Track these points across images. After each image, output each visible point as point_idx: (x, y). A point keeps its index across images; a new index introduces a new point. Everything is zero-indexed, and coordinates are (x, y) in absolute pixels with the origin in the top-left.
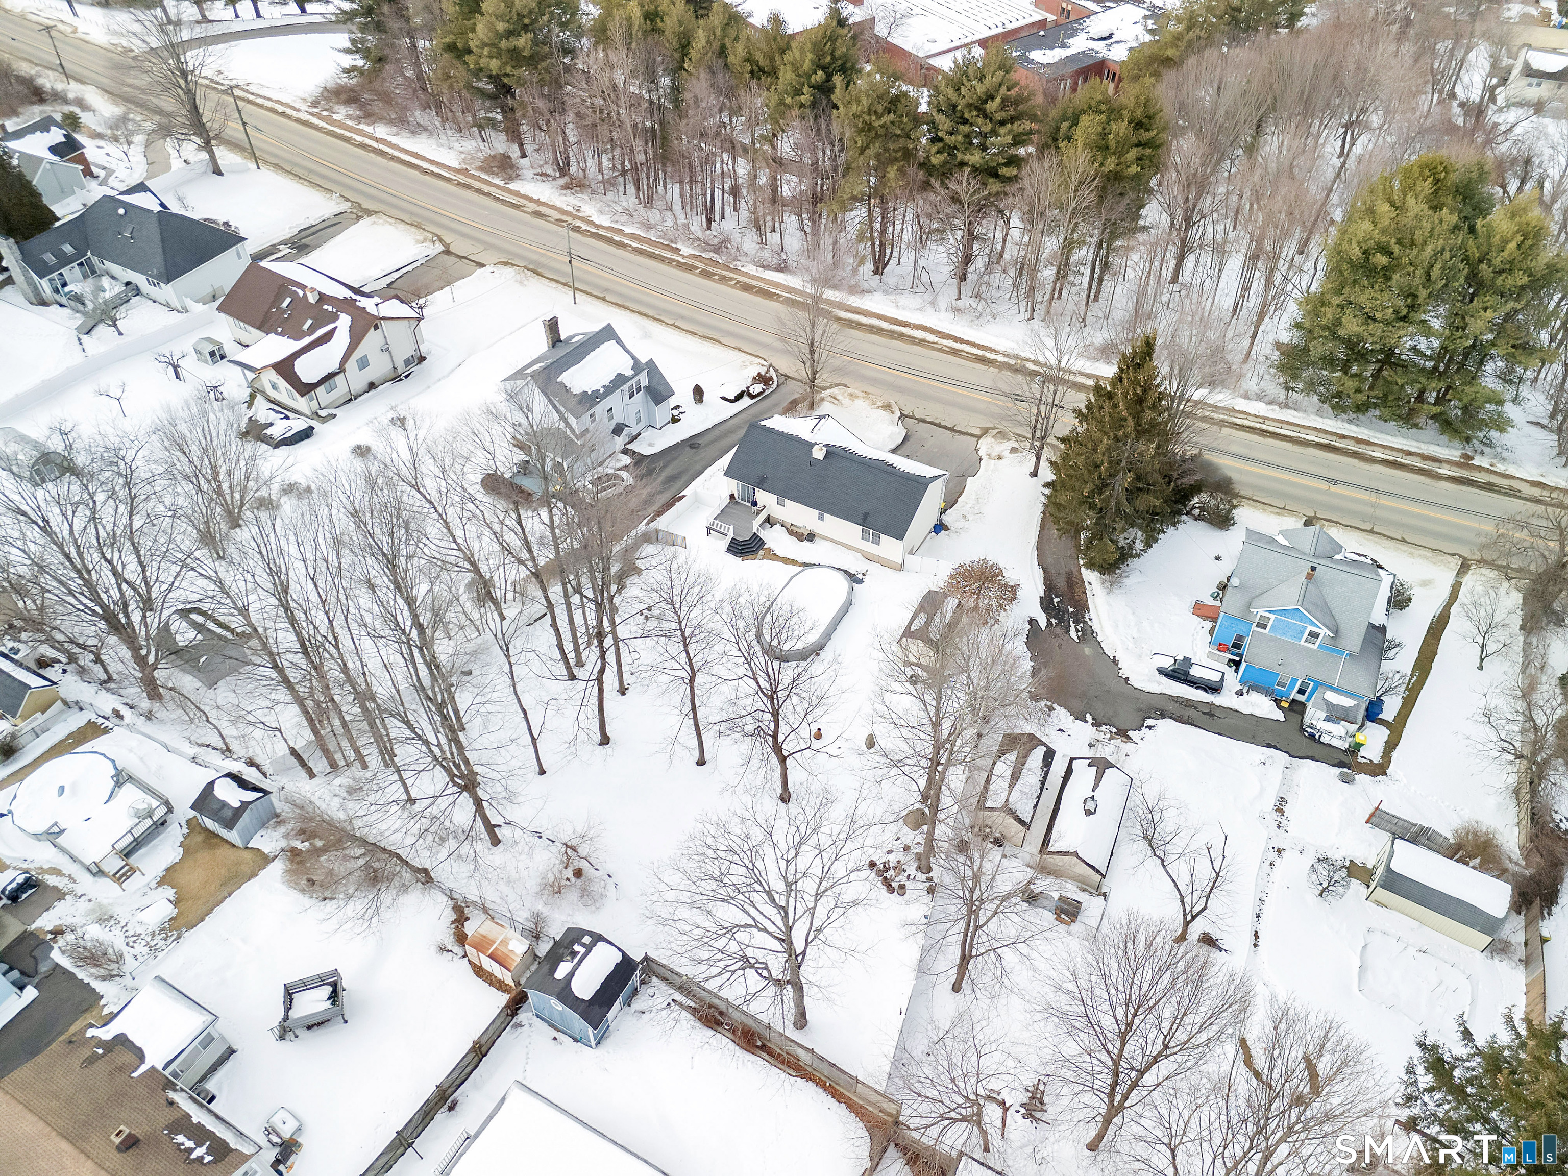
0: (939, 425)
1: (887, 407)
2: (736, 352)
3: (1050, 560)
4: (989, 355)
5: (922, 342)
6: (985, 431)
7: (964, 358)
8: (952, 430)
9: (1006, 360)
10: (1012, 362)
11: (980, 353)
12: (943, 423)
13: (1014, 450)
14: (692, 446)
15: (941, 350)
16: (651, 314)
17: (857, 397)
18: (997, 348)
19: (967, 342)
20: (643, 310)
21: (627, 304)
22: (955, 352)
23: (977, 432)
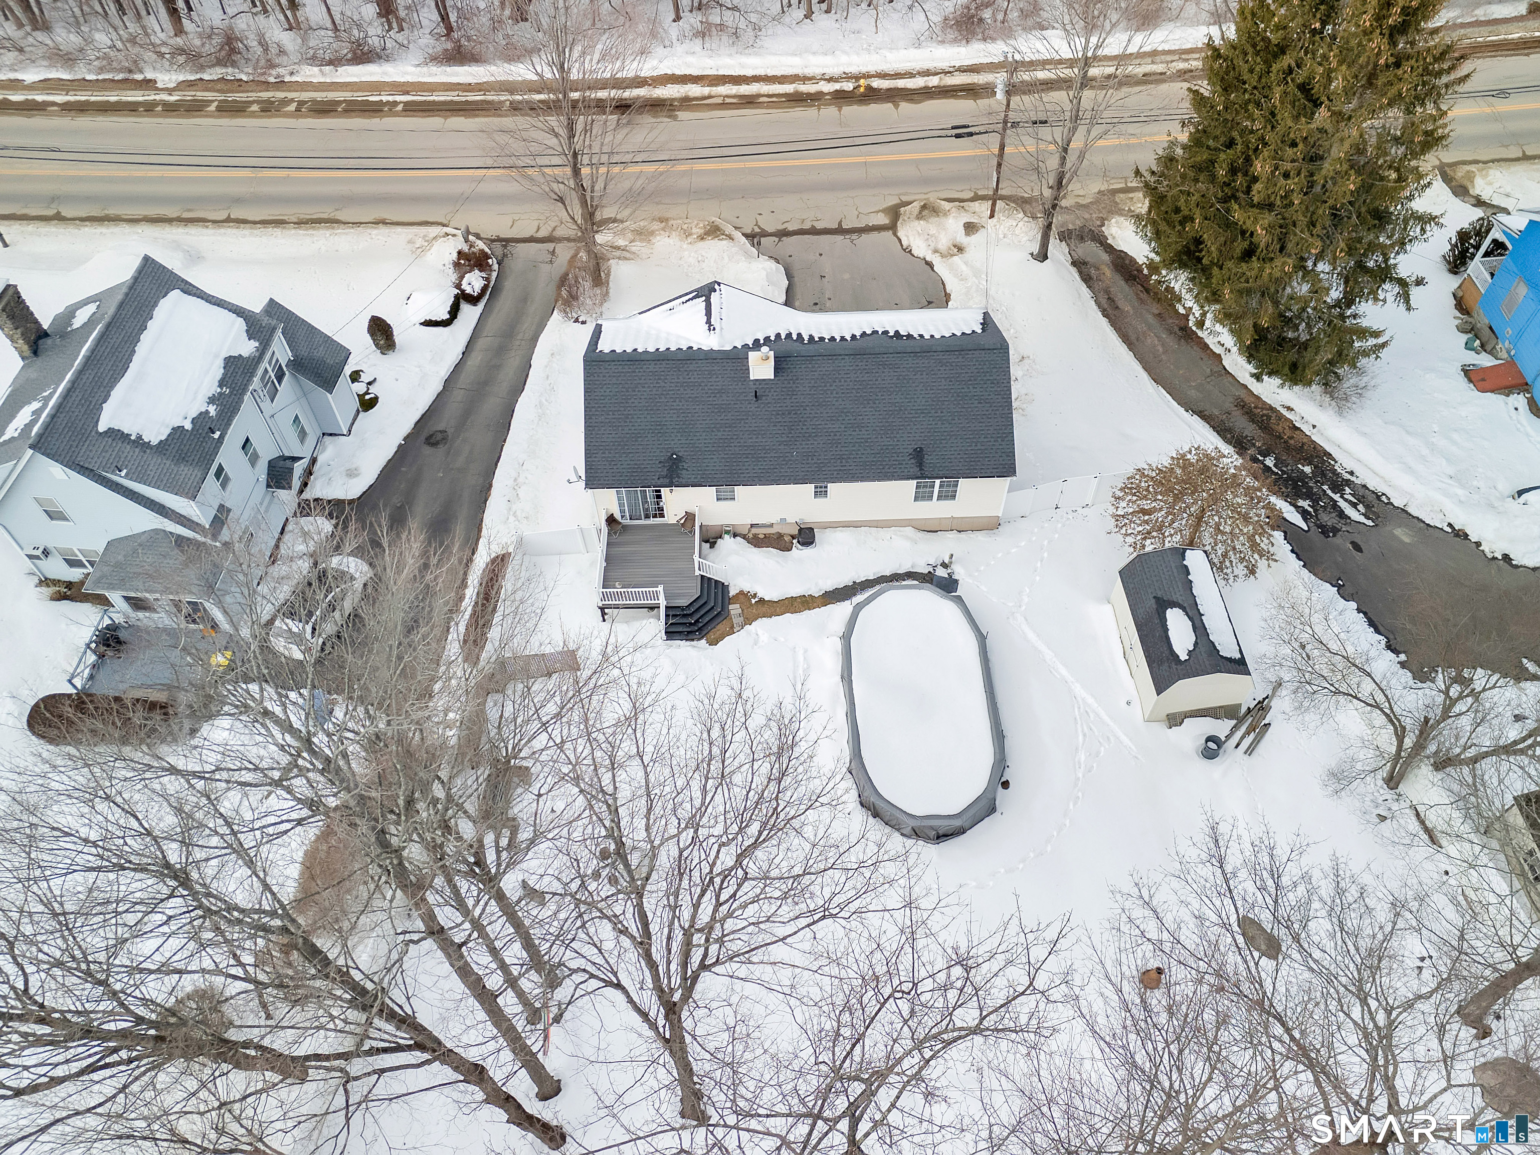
0: (814, 232)
1: (714, 231)
2: (383, 230)
3: (1193, 393)
4: (805, 88)
5: (686, 102)
6: (895, 213)
7: (770, 105)
8: (839, 231)
9: (837, 86)
10: (849, 86)
11: (789, 88)
12: (819, 225)
13: (970, 228)
14: (432, 441)
15: (723, 106)
16: (172, 212)
17: (652, 233)
18: (809, 72)
19: (756, 79)
20: (153, 212)
21: (112, 211)
22: (750, 101)
23: (882, 219)
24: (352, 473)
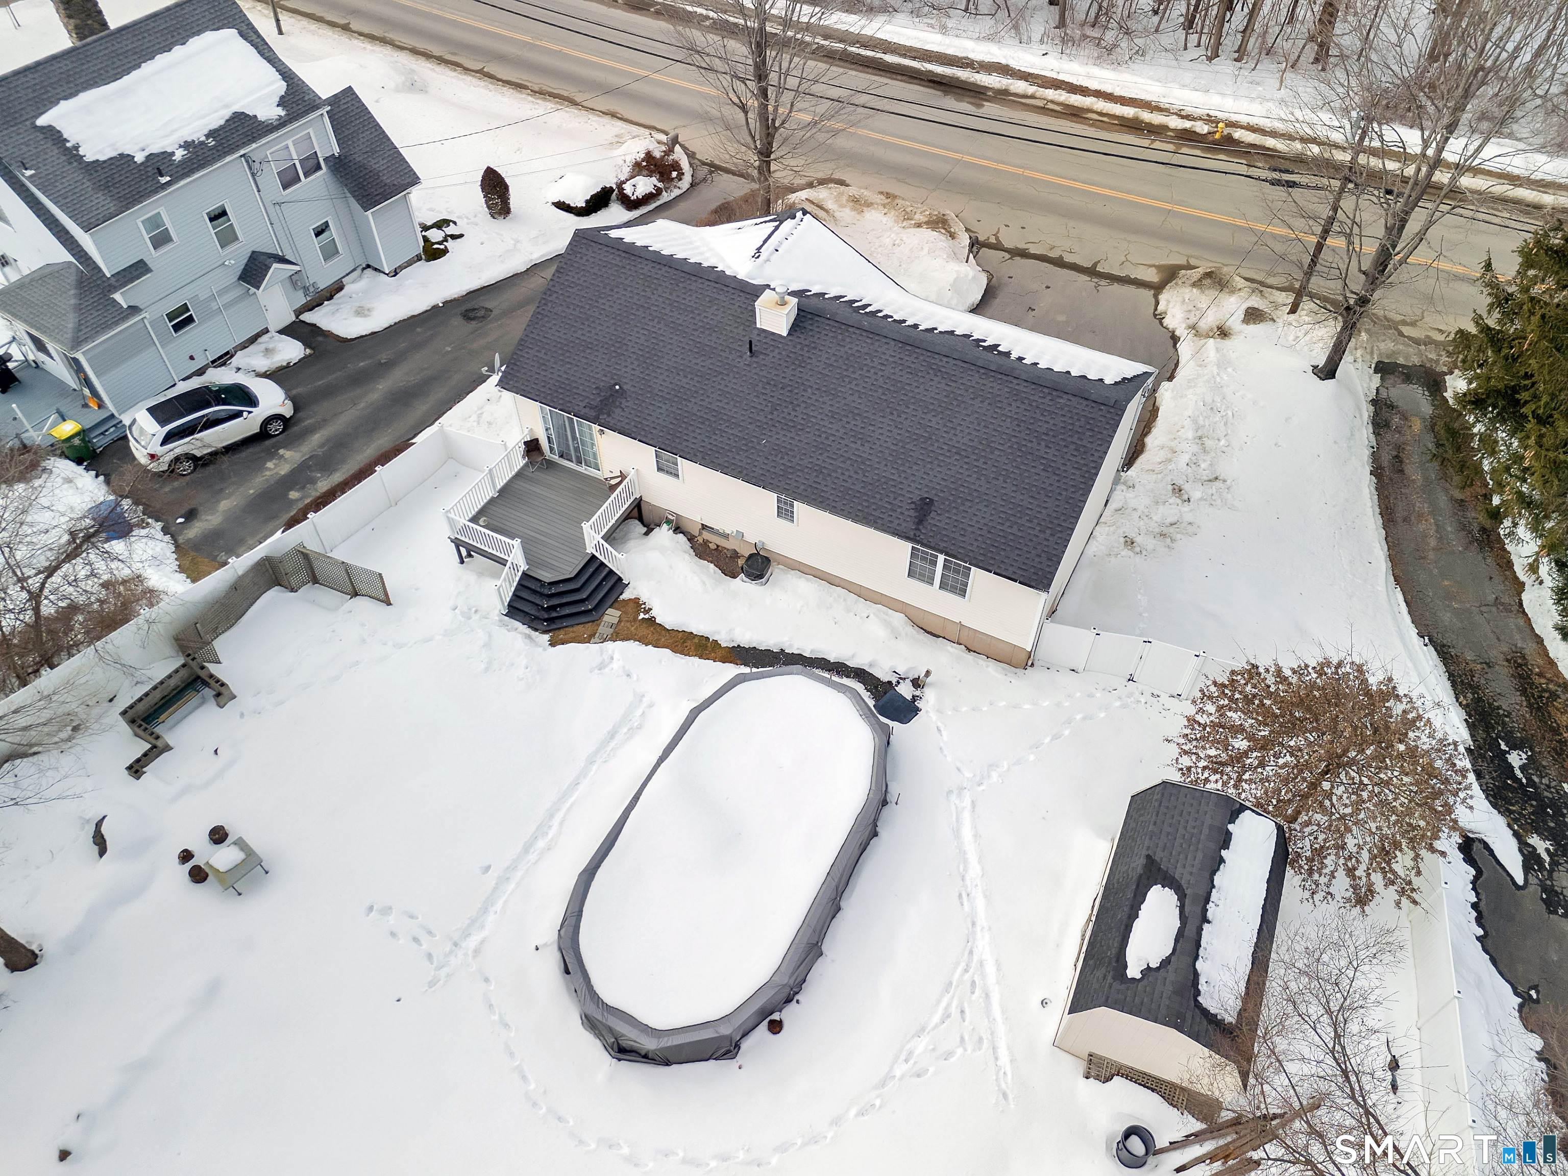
0: (1059, 263)
1: (939, 223)
2: (606, 120)
3: (1446, 617)
4: (1147, 116)
5: (1002, 95)
6: (1170, 275)
7: (1095, 124)
8: (1092, 272)
9: (1187, 124)
10: (1202, 128)
11: (1129, 112)
12: (1069, 258)
13: (1253, 316)
14: (468, 316)
15: (1043, 110)
17: (869, 205)
18: (1164, 102)
19: (1098, 94)
22: (1075, 114)
23: (1152, 276)
24: (361, 312)
